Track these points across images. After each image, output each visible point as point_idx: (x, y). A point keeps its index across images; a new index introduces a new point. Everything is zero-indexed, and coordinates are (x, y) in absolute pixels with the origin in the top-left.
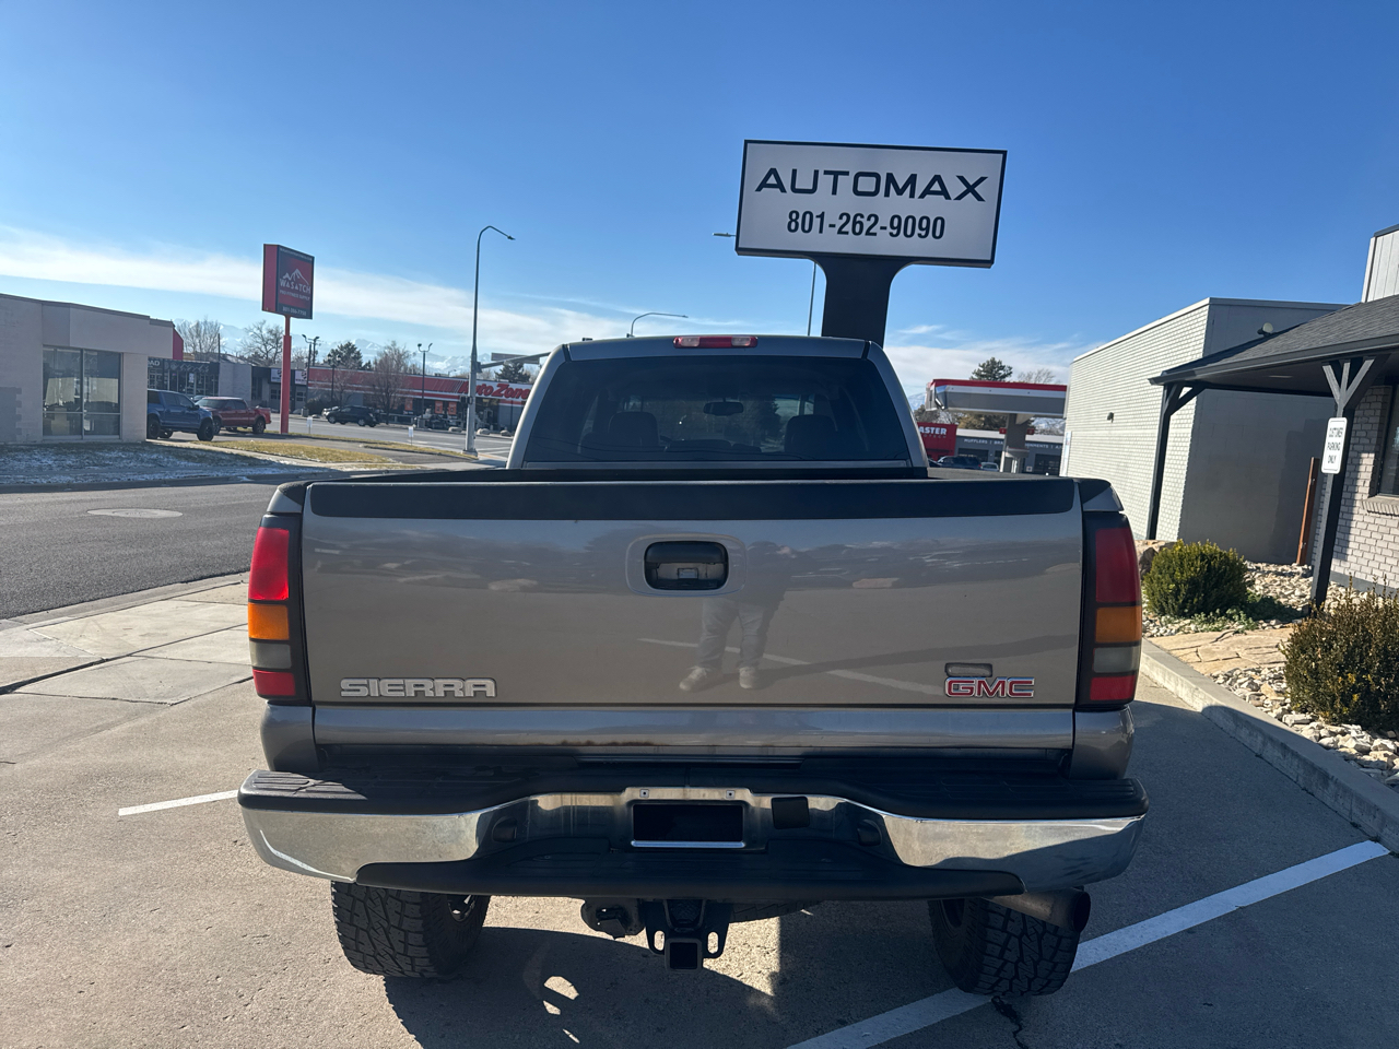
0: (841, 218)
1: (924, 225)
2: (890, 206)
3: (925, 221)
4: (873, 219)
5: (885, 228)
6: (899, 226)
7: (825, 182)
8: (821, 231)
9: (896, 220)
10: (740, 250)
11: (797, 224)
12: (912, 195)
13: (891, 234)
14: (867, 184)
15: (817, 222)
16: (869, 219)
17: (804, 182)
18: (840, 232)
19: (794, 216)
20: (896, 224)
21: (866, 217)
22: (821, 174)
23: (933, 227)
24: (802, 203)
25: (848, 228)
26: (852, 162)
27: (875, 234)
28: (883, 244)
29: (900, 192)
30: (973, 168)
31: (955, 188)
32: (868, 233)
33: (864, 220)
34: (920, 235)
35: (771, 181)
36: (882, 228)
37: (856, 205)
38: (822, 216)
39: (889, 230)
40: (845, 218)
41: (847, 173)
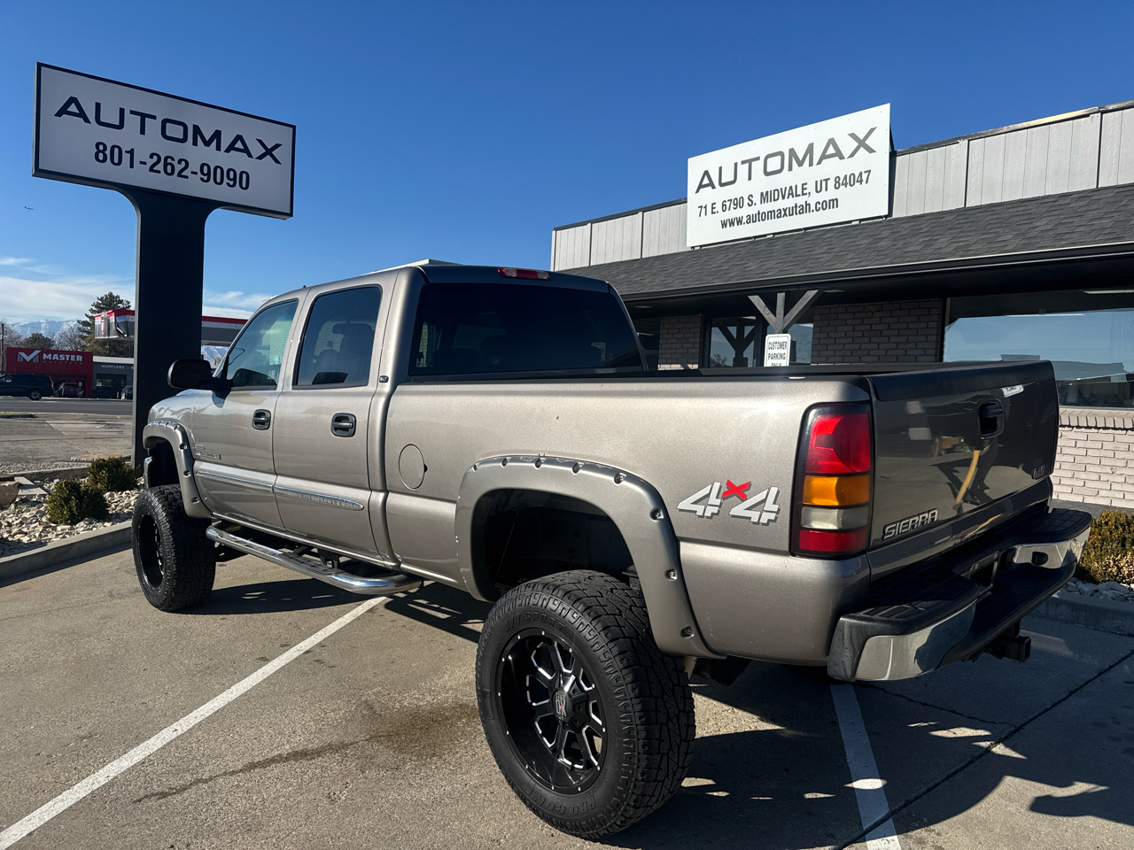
0: (151, 156)
1: (232, 176)
2: (199, 155)
3: (232, 173)
4: (183, 163)
5: (196, 173)
6: (208, 173)
7: (132, 122)
8: (132, 166)
9: (205, 168)
10: (39, 172)
11: (105, 156)
12: (218, 148)
13: (202, 179)
14: (176, 131)
15: (126, 157)
16: (180, 162)
17: (110, 116)
18: (151, 169)
19: (101, 147)
20: (205, 171)
21: (176, 160)
22: (127, 113)
23: (240, 179)
24: (110, 137)
25: (160, 167)
26: (161, 109)
27: (187, 177)
28: (193, 187)
29: (207, 144)
30: (272, 136)
31: (257, 150)
32: (180, 175)
33: (175, 163)
34: (228, 184)
35: (71, 108)
36: (193, 173)
37: (166, 148)
38: (131, 152)
39: (200, 175)
40: (155, 158)
41: (154, 117)
